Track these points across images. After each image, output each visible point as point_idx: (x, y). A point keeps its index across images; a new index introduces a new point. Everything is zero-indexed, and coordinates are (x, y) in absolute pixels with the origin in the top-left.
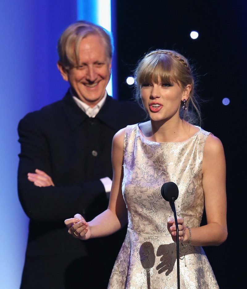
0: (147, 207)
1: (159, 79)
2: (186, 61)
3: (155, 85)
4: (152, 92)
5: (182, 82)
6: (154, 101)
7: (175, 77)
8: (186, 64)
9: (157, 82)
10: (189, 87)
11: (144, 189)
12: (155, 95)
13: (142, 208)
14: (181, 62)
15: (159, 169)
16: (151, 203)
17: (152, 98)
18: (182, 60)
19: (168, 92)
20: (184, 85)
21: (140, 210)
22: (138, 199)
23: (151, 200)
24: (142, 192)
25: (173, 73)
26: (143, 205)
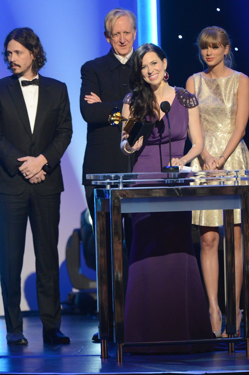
0: (211, 115)
1: (211, 45)
2: (225, 32)
3: (209, 48)
4: (207, 52)
5: (224, 45)
6: (209, 57)
7: (219, 42)
8: (225, 34)
9: (210, 47)
10: (228, 46)
11: (209, 105)
12: (209, 54)
13: (208, 116)
14: (222, 33)
15: (217, 93)
16: (213, 112)
17: (208, 55)
18: (223, 32)
19: (216, 51)
20: (225, 46)
21: (207, 117)
22: (206, 111)
23: (214, 110)
24: (208, 106)
25: (218, 41)
26: (209, 114)
